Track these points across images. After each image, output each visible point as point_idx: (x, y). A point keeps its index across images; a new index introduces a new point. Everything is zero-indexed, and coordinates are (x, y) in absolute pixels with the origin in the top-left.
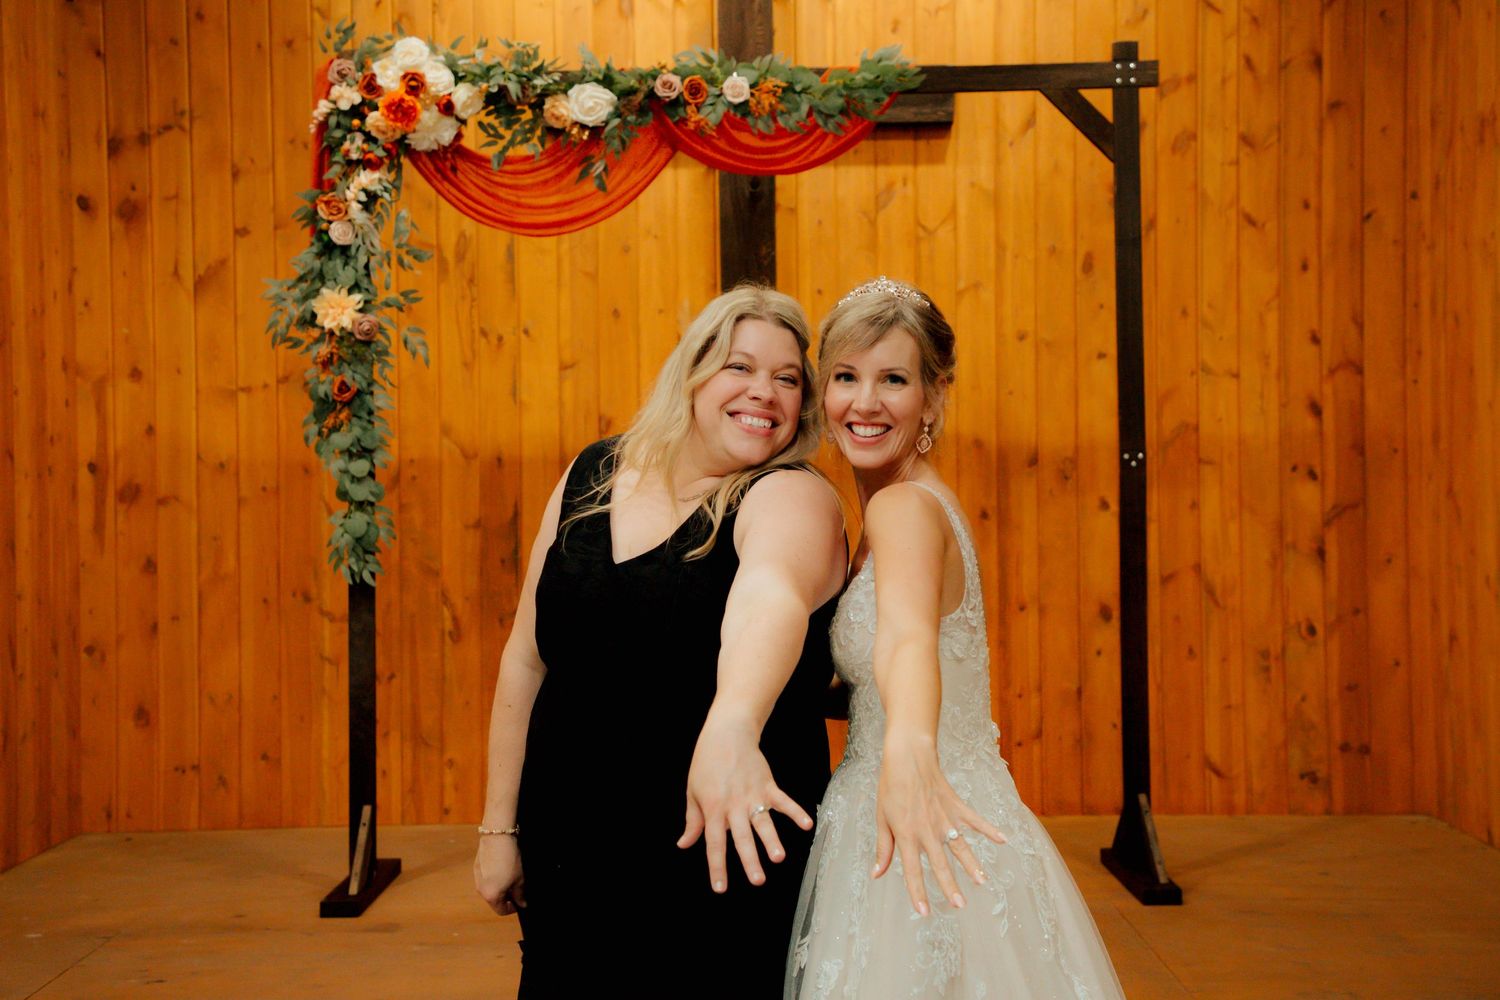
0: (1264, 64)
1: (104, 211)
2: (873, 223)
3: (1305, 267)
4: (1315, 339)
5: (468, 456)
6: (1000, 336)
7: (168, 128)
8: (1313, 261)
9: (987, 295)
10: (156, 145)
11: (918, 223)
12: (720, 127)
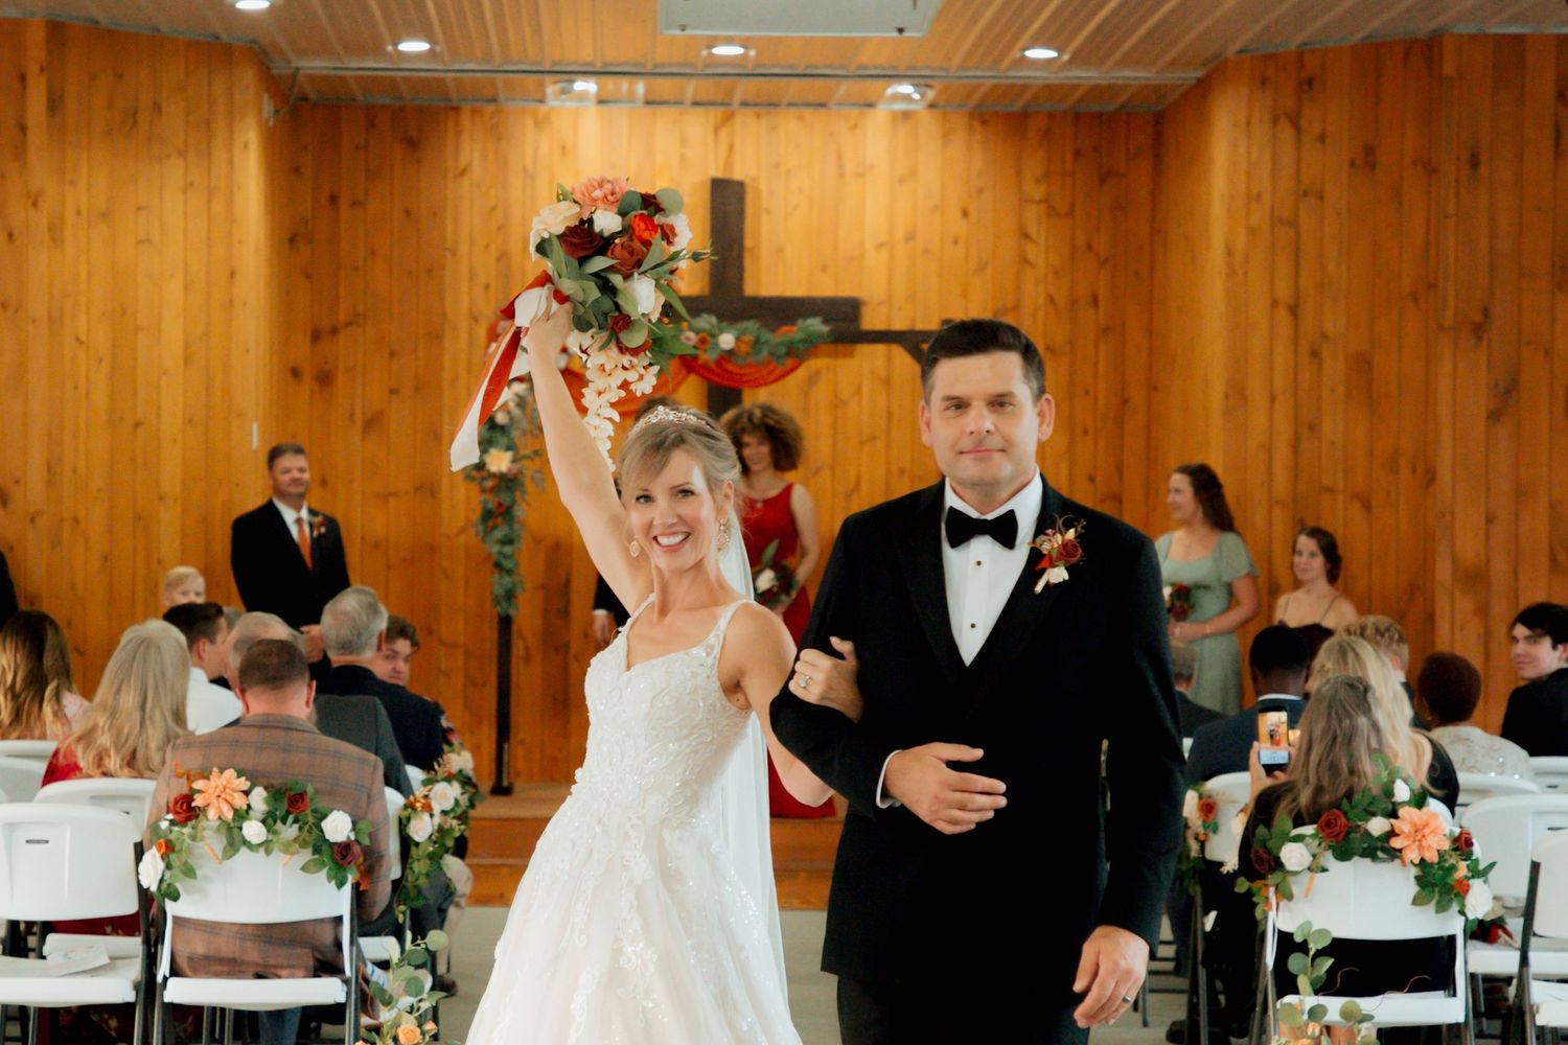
0: (1062, 301)
1: (307, 377)
2: (806, 395)
3: (1085, 432)
4: (1091, 479)
5: (537, 541)
6: (889, 472)
7: (349, 324)
8: (1091, 431)
9: (880, 444)
10: (342, 337)
11: (836, 396)
12: (719, 362)
